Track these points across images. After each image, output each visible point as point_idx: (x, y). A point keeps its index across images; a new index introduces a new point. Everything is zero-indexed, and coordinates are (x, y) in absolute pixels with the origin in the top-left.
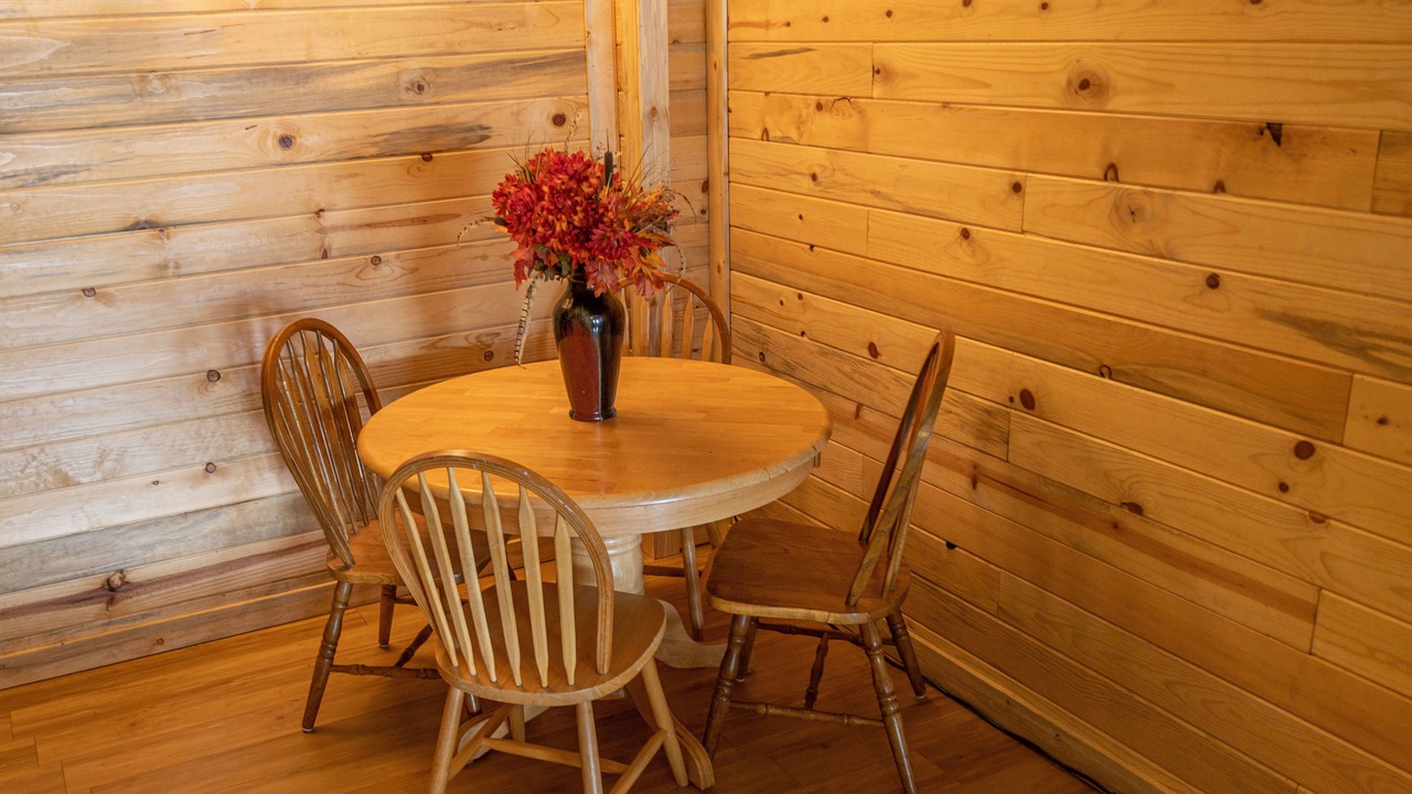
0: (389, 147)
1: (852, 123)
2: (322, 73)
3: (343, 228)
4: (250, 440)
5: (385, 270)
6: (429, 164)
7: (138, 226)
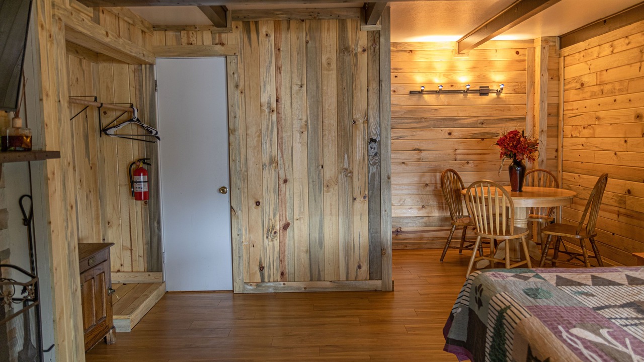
0: (473, 137)
1: (591, 131)
2: (460, 119)
3: (461, 154)
4: (433, 202)
5: (470, 165)
6: (483, 141)
7: (415, 150)
